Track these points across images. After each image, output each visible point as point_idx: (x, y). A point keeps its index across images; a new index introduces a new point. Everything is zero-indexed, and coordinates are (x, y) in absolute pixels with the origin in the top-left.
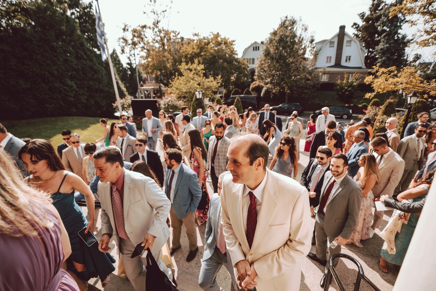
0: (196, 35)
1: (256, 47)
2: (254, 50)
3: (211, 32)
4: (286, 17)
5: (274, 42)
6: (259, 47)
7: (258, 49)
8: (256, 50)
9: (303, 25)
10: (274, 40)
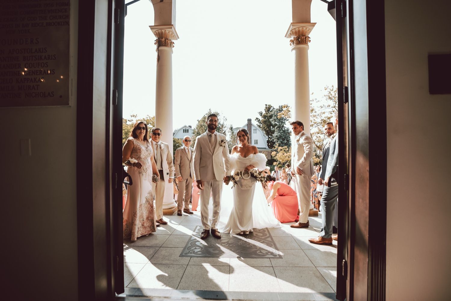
0: (134, 116)
1: (186, 130)
2: (184, 132)
3: (148, 115)
4: (210, 110)
5: (203, 127)
6: (188, 130)
7: (188, 132)
8: (186, 132)
9: (224, 117)
10: (204, 125)
